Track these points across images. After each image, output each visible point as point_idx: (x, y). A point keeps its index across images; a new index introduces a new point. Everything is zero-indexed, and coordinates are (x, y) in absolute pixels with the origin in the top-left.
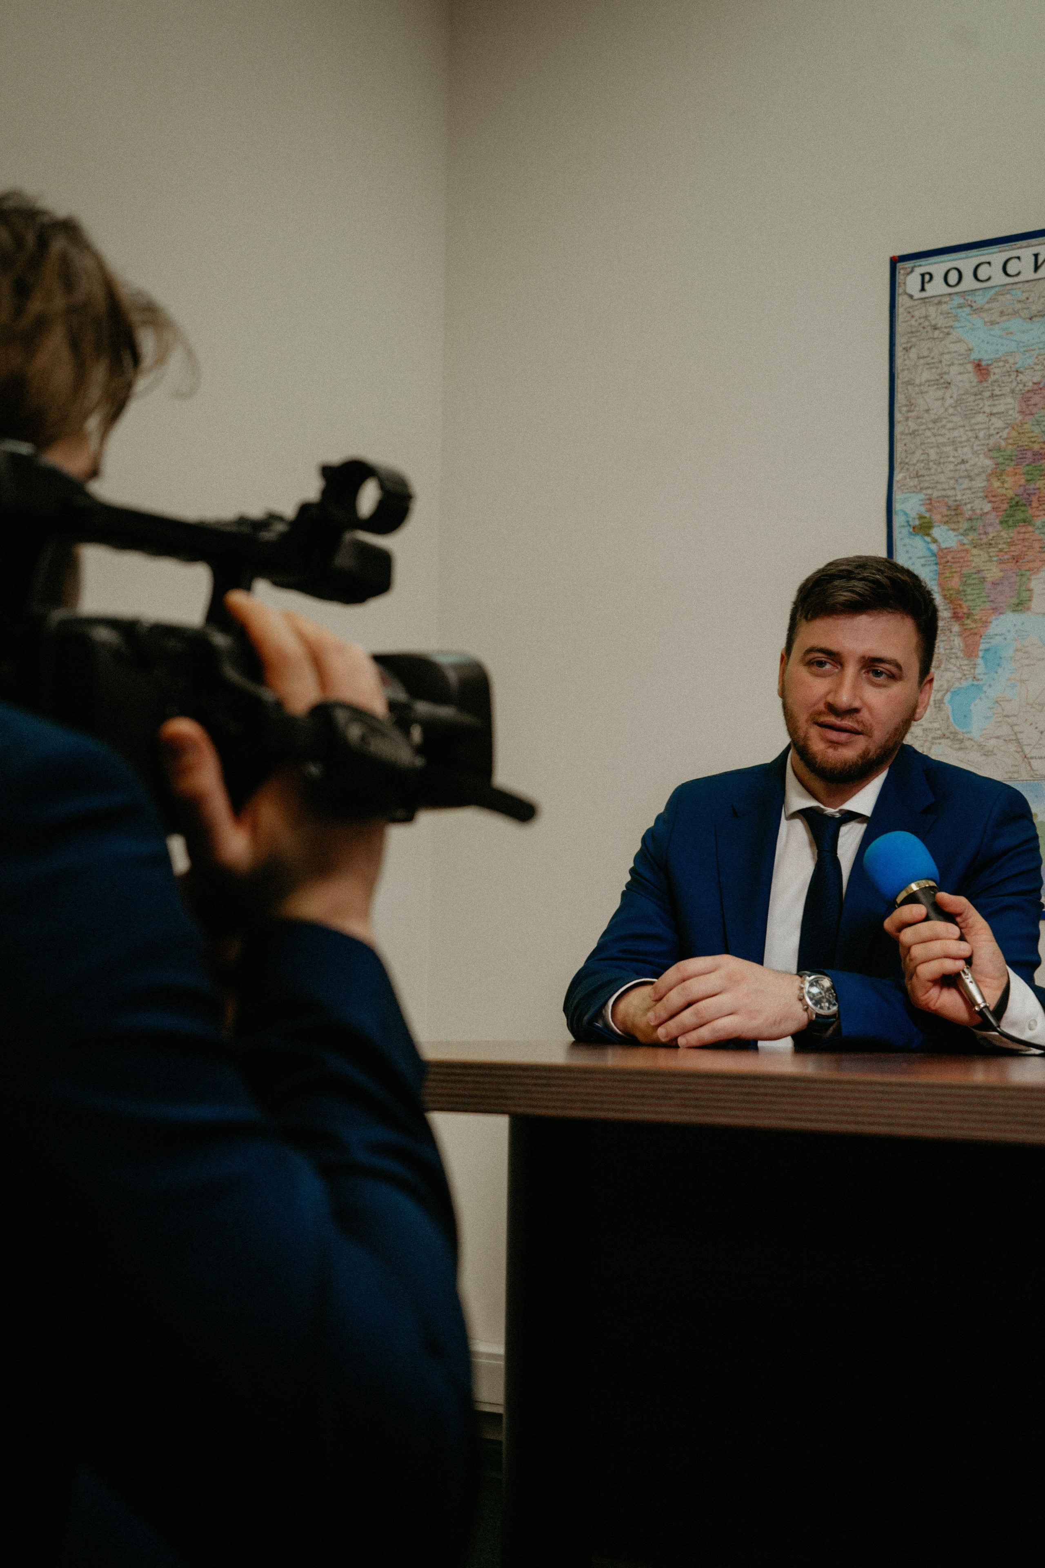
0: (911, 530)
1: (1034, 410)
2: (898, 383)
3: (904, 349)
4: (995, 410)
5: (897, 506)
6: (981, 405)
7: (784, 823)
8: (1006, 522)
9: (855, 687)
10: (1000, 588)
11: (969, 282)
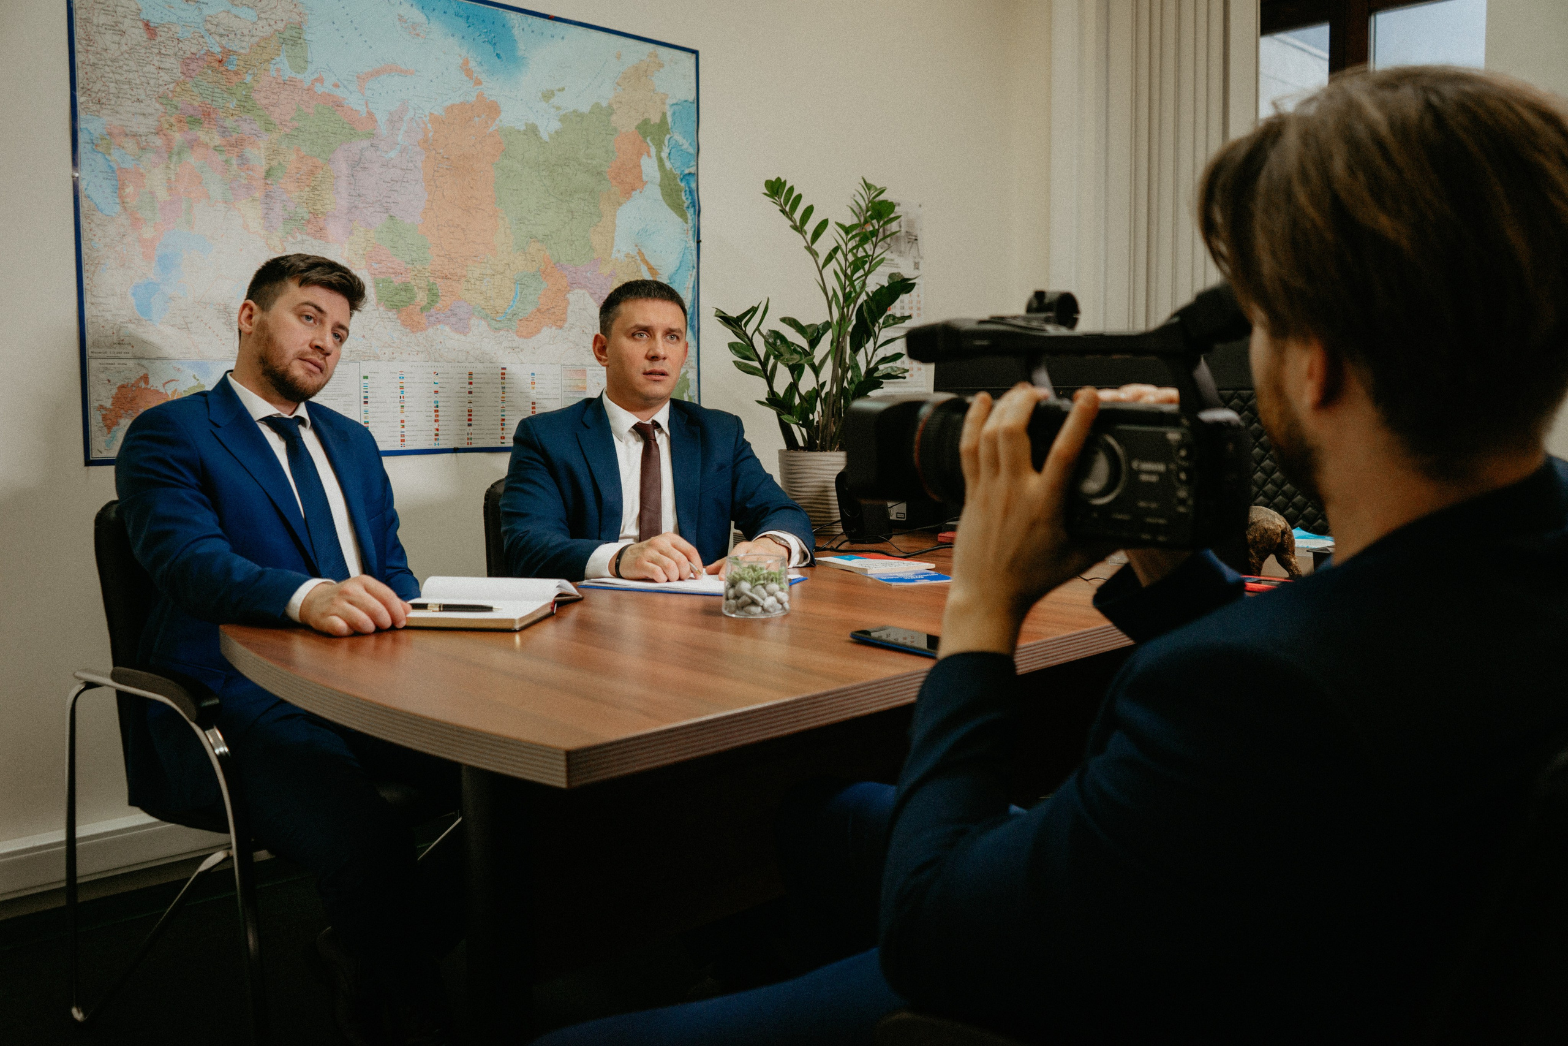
0: (94, 147)
1: (193, 74)
2: (76, 17)
4: (162, 66)
5: (82, 125)
6: (150, 59)
8: (173, 157)
10: (169, 208)
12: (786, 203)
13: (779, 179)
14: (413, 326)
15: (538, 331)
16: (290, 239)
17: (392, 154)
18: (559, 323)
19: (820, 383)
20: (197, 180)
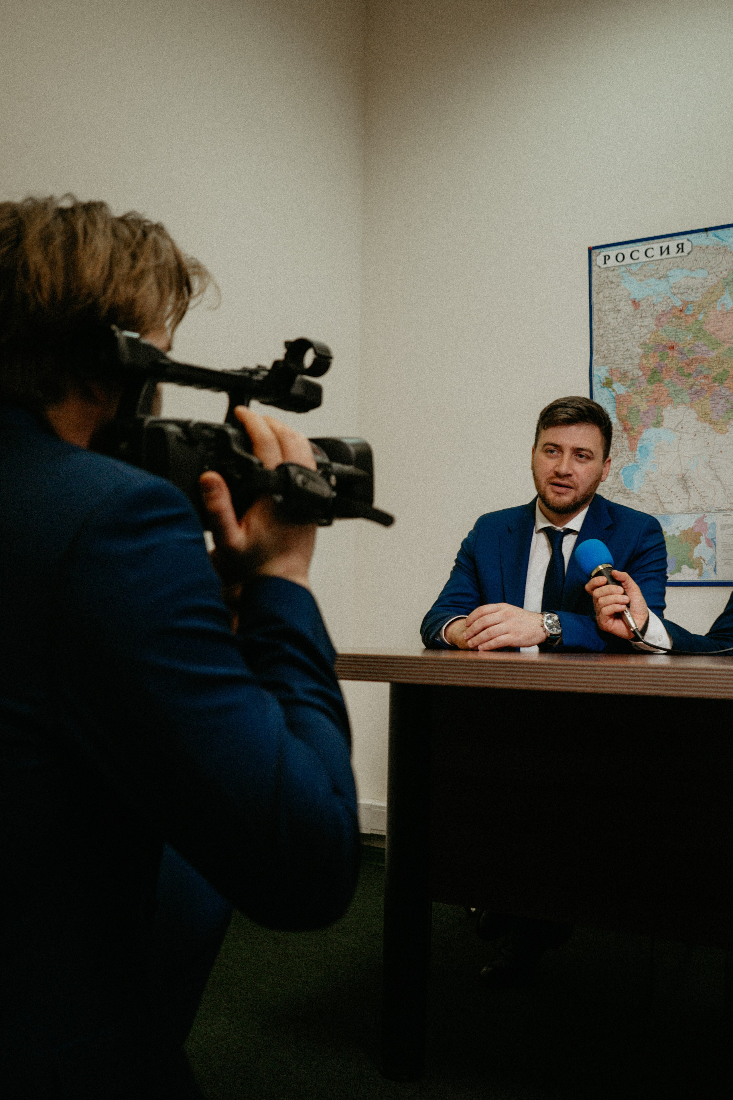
0: (602, 385)
1: (663, 324)
2: (594, 310)
3: (597, 293)
4: (643, 324)
5: (594, 373)
6: (636, 322)
7: (535, 535)
8: (650, 381)
9: (569, 463)
10: (647, 415)
11: (628, 260)
20: (666, 393)
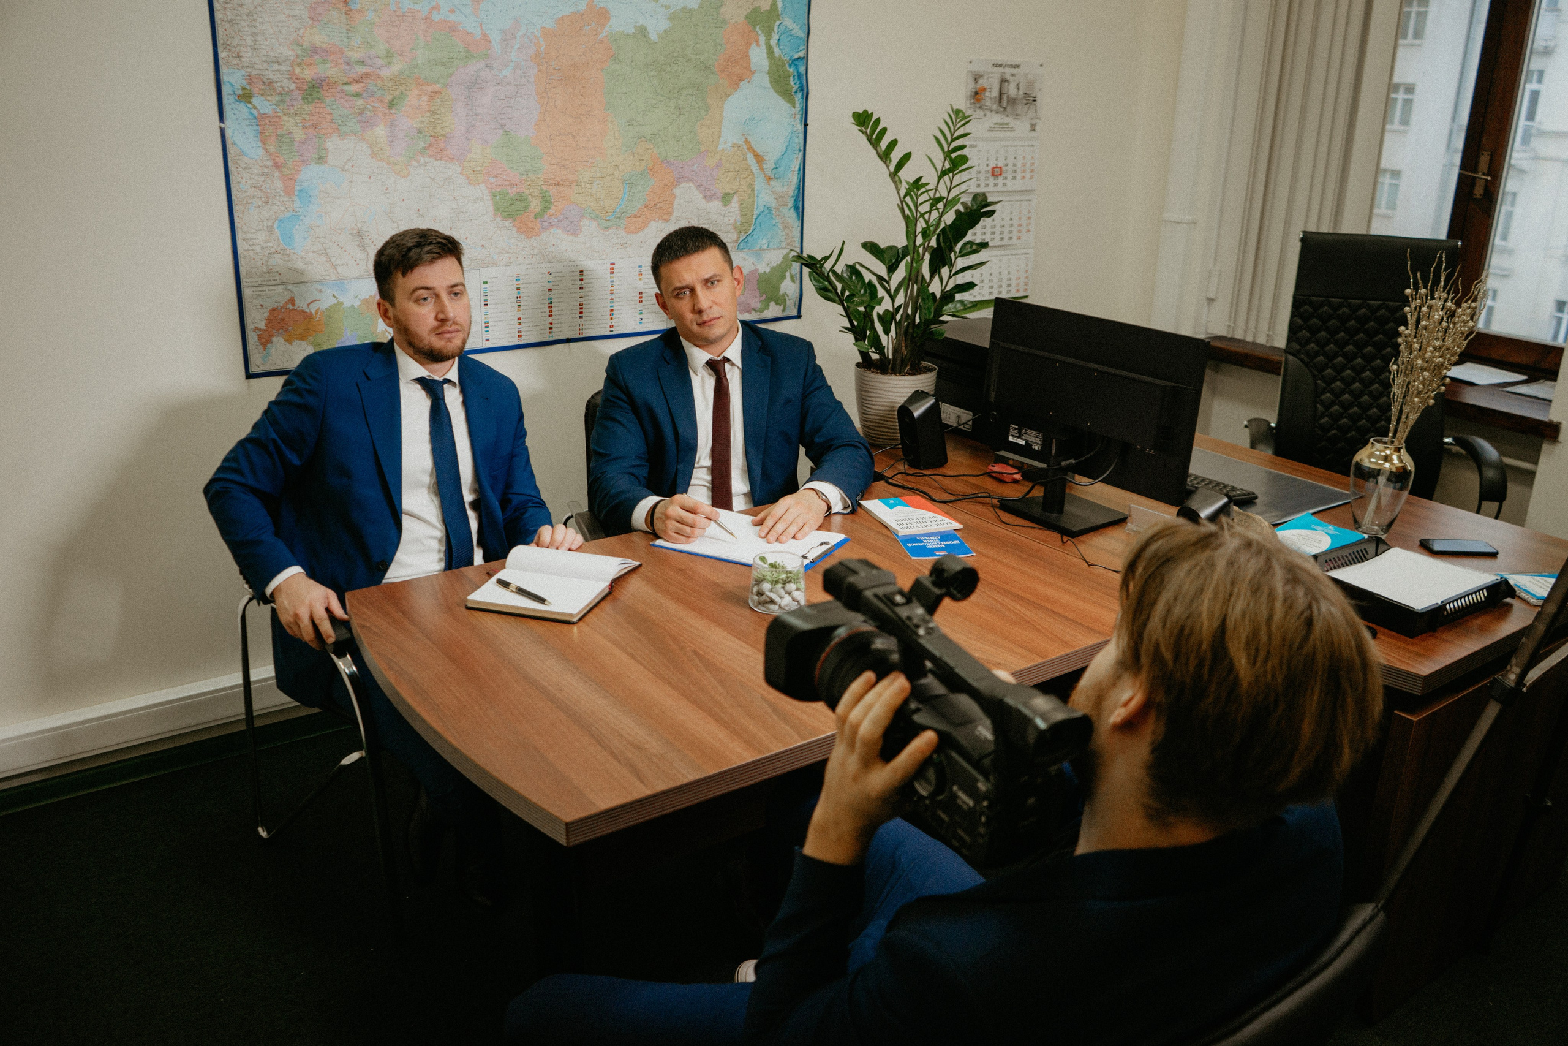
0: (237, 98)
1: (320, 18)
4: (292, 13)
5: (225, 79)
8: (307, 98)
10: (305, 146)
12: (873, 132)
13: (865, 111)
14: (527, 231)
15: (645, 226)
16: (414, 163)
17: (505, 73)
18: (666, 217)
19: (895, 307)
20: (328, 117)
